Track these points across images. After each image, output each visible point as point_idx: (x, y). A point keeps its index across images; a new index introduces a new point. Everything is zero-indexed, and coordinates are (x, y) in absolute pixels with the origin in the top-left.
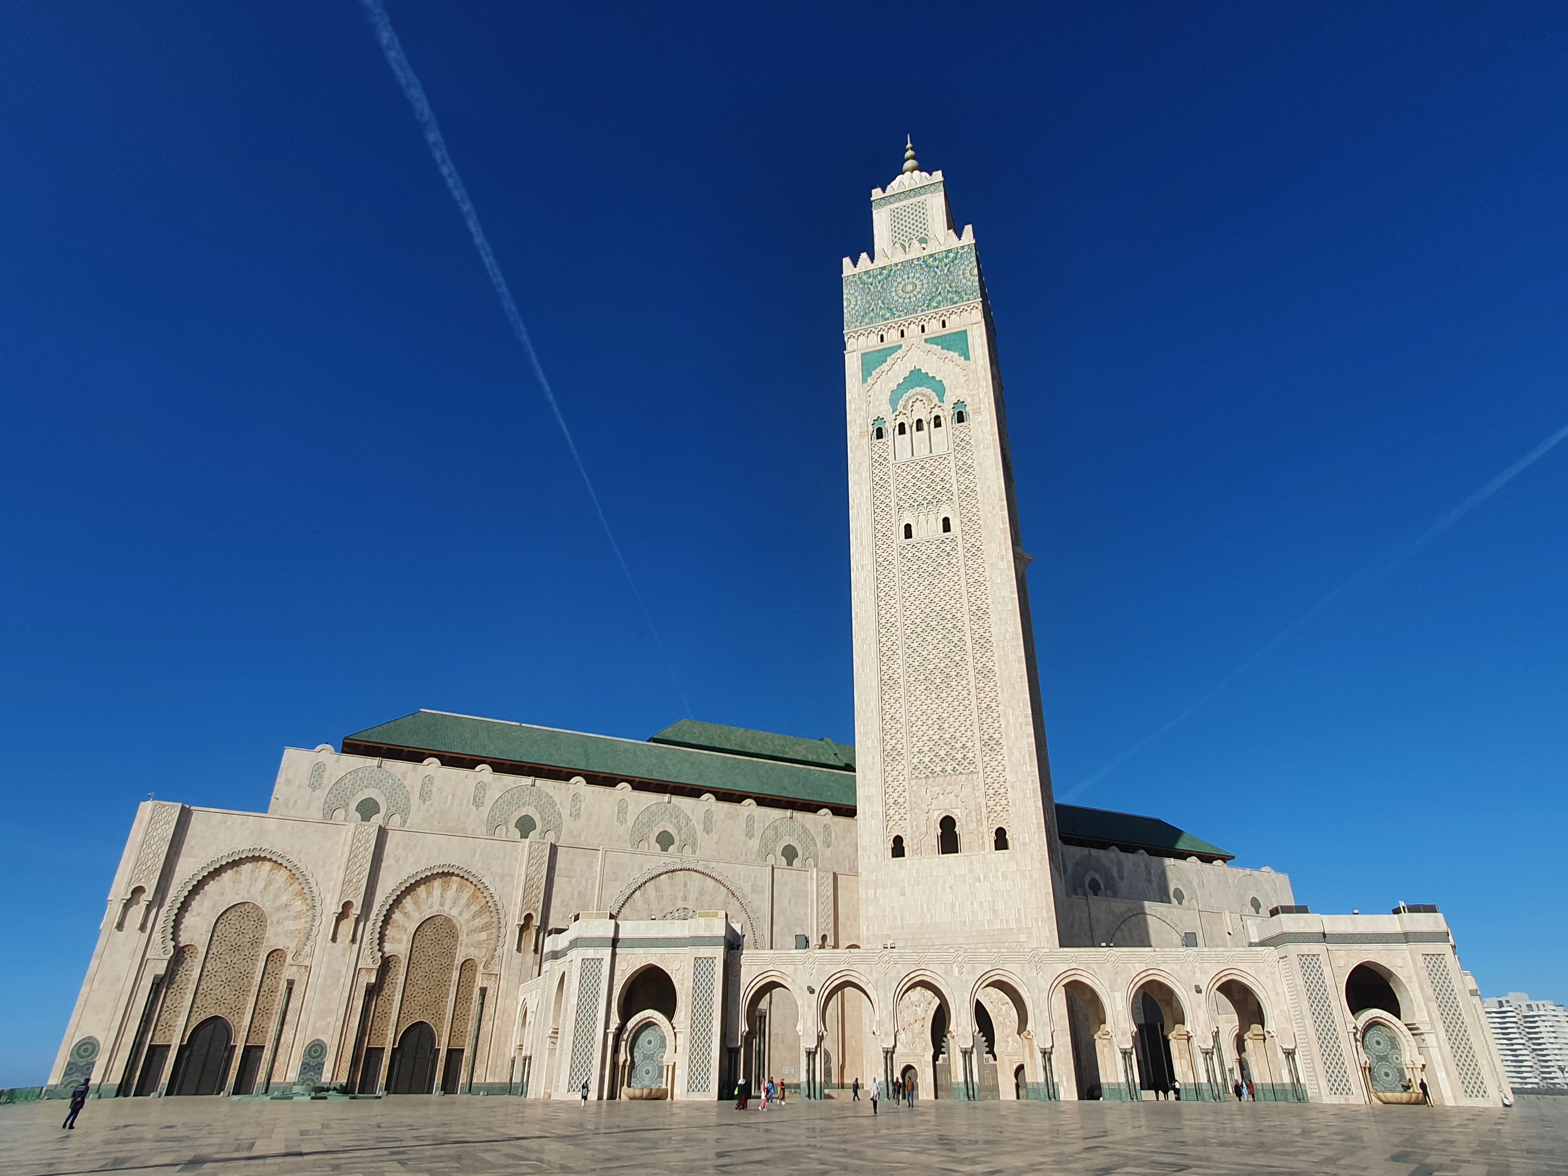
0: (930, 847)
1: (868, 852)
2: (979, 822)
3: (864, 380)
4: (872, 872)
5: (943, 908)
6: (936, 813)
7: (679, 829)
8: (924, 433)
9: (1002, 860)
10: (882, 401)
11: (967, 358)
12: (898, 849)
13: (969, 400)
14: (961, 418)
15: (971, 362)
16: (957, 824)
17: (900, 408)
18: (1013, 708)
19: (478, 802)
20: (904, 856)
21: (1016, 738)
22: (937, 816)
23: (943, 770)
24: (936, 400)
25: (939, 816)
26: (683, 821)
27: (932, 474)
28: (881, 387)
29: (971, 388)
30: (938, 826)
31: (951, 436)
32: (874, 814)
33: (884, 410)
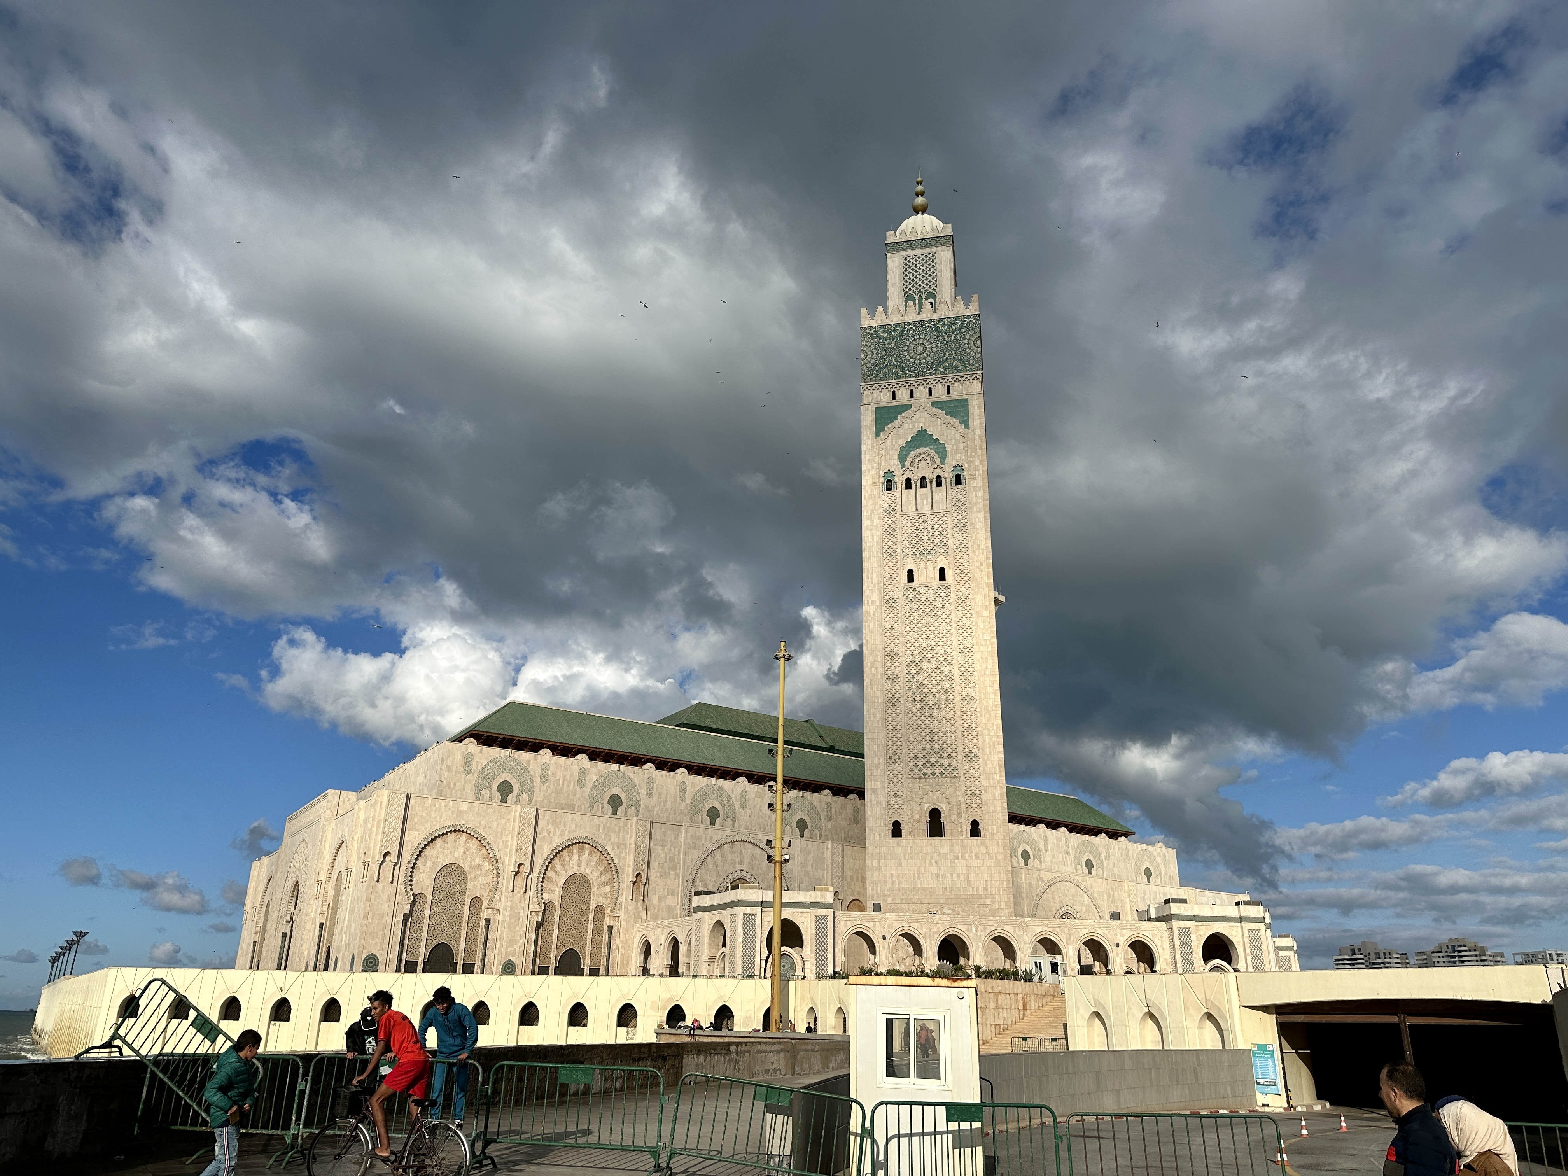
0: (921, 831)
1: (873, 831)
2: (959, 815)
3: (878, 435)
4: (876, 847)
5: (930, 877)
6: (926, 806)
7: (723, 805)
8: (926, 491)
9: (975, 845)
10: (892, 455)
11: (967, 426)
12: (897, 831)
13: (966, 465)
14: (958, 480)
15: (970, 431)
16: (943, 815)
17: (907, 464)
18: (989, 730)
19: (581, 784)
20: (901, 836)
21: (990, 753)
22: (927, 807)
23: (933, 774)
24: (938, 462)
25: (928, 808)
26: (725, 798)
27: (933, 528)
28: (892, 442)
29: (969, 454)
30: (928, 815)
31: (950, 497)
32: (878, 803)
33: (894, 464)
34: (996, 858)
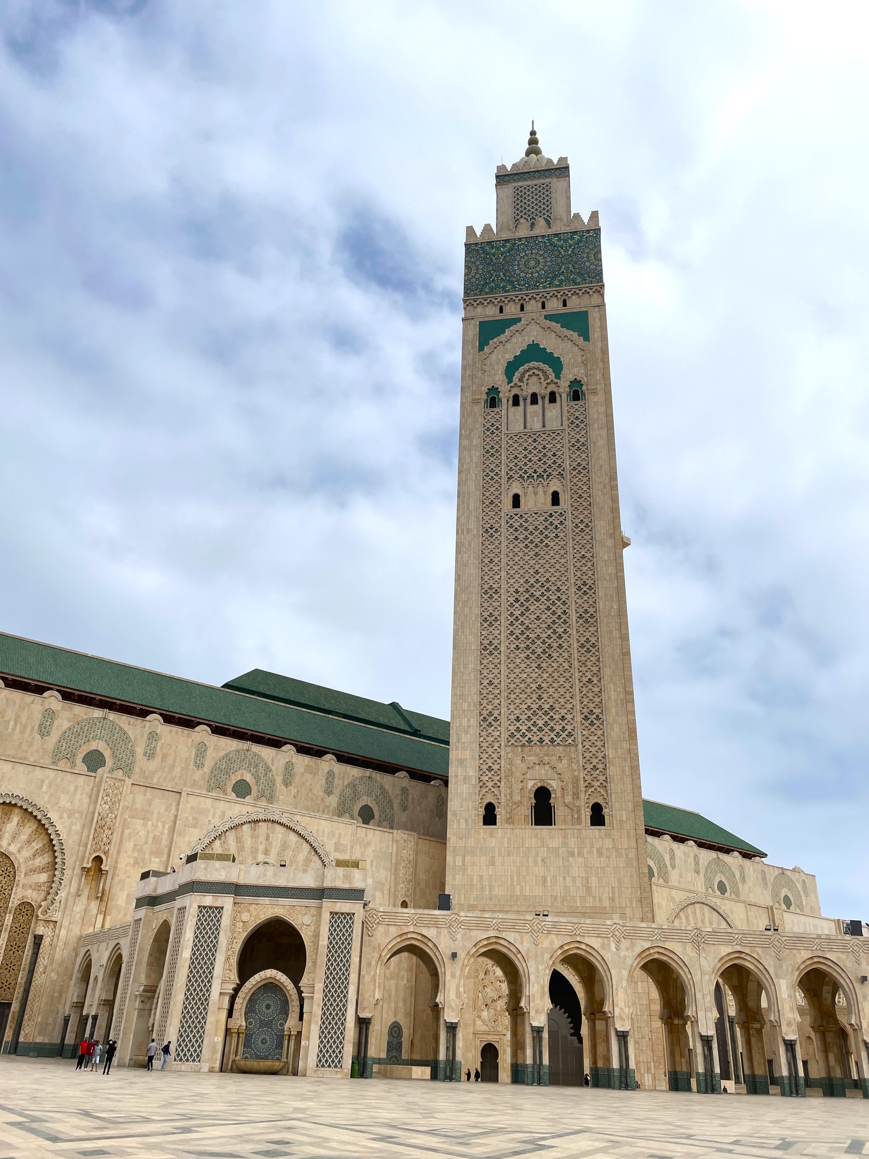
0: (523, 817)
1: (458, 818)
2: (576, 795)
3: (481, 349)
4: (461, 839)
5: (534, 880)
6: (530, 784)
7: (258, 779)
8: (537, 408)
9: (597, 837)
10: (498, 371)
11: (587, 339)
12: (490, 817)
13: (585, 379)
14: (576, 396)
15: (590, 343)
16: (553, 796)
17: (515, 379)
18: (615, 684)
19: (44, 731)
20: (495, 824)
21: (617, 714)
22: (532, 785)
23: (541, 741)
24: (552, 376)
25: (533, 786)
26: (261, 770)
27: (544, 448)
28: (498, 357)
29: (589, 368)
30: (532, 796)
31: (565, 413)
32: (466, 779)
33: (499, 379)
34: (627, 855)
